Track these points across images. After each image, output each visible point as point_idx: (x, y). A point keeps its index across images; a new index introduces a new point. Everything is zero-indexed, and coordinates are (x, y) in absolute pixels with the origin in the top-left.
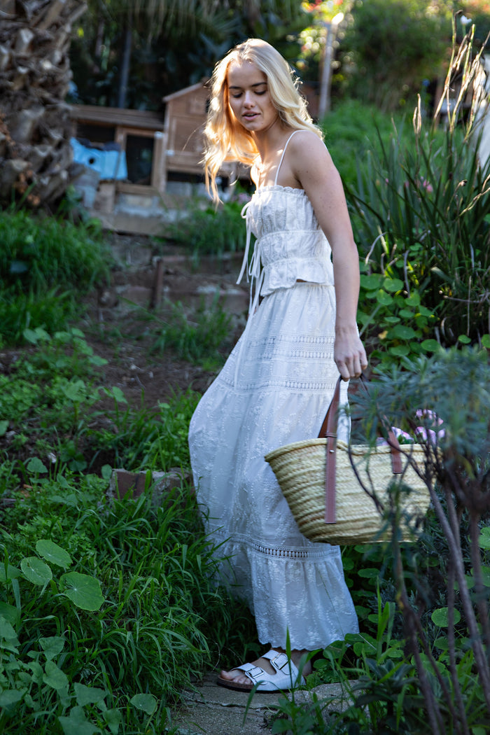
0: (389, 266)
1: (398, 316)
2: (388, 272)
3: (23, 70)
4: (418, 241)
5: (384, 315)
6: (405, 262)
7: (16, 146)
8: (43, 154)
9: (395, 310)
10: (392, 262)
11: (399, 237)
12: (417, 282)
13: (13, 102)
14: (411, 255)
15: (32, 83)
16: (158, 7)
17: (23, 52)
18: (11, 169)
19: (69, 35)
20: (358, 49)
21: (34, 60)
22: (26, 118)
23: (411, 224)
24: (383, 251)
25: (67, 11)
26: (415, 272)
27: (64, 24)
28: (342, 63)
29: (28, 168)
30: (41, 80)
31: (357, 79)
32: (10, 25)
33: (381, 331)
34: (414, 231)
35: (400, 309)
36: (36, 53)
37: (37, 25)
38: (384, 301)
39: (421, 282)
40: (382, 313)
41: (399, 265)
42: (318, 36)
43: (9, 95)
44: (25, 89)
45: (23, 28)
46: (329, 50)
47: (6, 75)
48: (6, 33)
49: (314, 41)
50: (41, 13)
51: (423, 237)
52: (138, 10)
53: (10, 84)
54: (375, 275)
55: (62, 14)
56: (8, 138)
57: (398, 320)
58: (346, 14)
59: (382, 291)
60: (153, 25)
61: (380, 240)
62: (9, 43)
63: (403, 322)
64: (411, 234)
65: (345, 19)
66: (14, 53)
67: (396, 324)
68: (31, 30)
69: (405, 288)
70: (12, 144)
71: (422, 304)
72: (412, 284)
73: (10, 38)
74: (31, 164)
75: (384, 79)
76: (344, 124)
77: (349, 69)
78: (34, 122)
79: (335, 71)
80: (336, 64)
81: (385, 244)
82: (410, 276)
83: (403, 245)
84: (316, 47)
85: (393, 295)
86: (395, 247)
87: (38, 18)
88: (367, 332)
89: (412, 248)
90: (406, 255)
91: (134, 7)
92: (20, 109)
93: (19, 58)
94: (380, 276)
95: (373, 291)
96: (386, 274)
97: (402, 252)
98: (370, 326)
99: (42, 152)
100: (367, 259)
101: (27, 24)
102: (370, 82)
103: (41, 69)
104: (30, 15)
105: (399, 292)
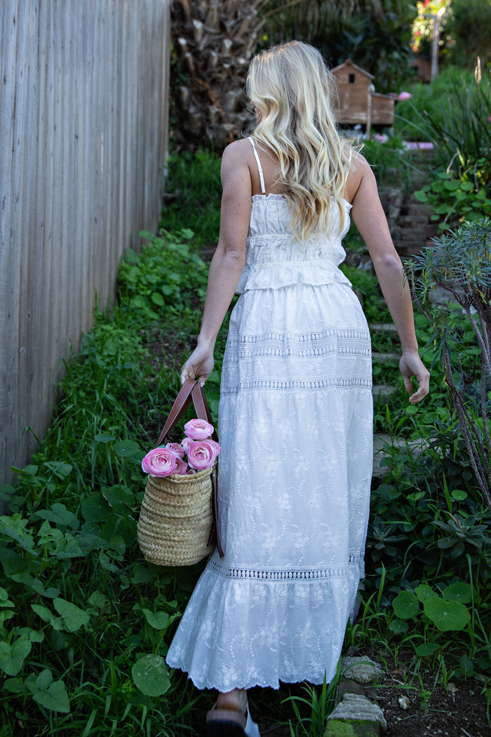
0: (465, 174)
1: (471, 206)
2: (465, 178)
3: (227, 66)
4: (483, 156)
5: (462, 206)
6: (475, 170)
7: (226, 115)
8: (243, 119)
9: (469, 202)
10: (467, 171)
11: (470, 154)
12: (484, 183)
13: (222, 88)
14: (480, 165)
15: (233, 73)
16: (314, 16)
17: (226, 54)
18: (224, 131)
19: (255, 40)
20: (455, 31)
21: (233, 58)
22: (231, 97)
23: (478, 145)
24: (461, 164)
25: (253, 23)
26: (482, 177)
27: (251, 33)
28: (446, 41)
29: (234, 129)
30: (239, 71)
31: (456, 51)
32: (217, 37)
33: (460, 217)
34: (481, 149)
35: (472, 202)
36: (235, 54)
37: (234, 35)
38: (460, 196)
39: (487, 183)
40: (460, 204)
41: (471, 173)
42: (428, 25)
43: (219, 83)
44: (229, 78)
45: (225, 38)
46: (437, 33)
47: (216, 70)
48: (215, 43)
49: (426, 28)
50: (236, 27)
51: (487, 153)
52: (301, 19)
53: (220, 75)
54: (456, 180)
55: (250, 27)
56: (221, 110)
57: (470, 209)
58: (447, 8)
59: (459, 191)
60: (311, 27)
61: (458, 156)
62: (217, 49)
63: (475, 210)
64: (479, 152)
65: (446, 11)
66: (221, 55)
67: (471, 211)
68: (231, 39)
69: (475, 188)
70: (223, 114)
71: (487, 197)
72: (480, 185)
73: (217, 46)
74: (236, 126)
75: (473, 50)
76: (447, 82)
77: (449, 45)
78: (236, 99)
79: (441, 48)
80: (441, 43)
81: (462, 159)
82: (479, 179)
83: (473, 160)
84: (427, 32)
85: (468, 193)
86: (468, 161)
87: (234, 31)
88: (451, 218)
89: (480, 161)
90: (475, 166)
91: (298, 17)
92: (227, 91)
93: (224, 59)
94: (459, 181)
95: (454, 191)
96: (463, 179)
97: (473, 164)
98: (453, 214)
99: (242, 118)
100: (448, 170)
101: (227, 36)
102: (464, 52)
103: (238, 64)
104: (229, 30)
105: (472, 191)
